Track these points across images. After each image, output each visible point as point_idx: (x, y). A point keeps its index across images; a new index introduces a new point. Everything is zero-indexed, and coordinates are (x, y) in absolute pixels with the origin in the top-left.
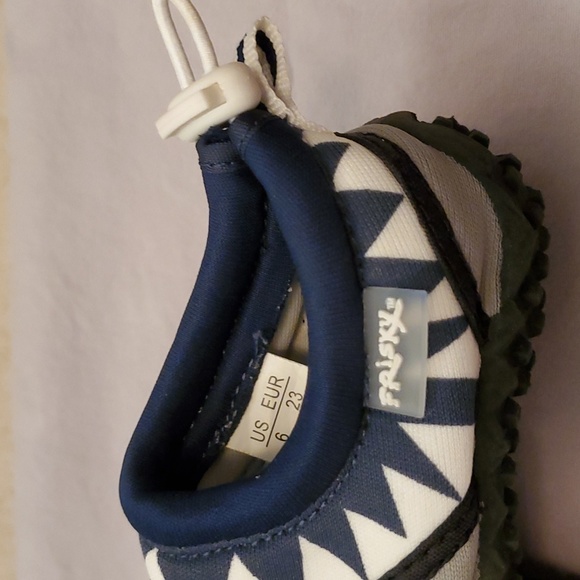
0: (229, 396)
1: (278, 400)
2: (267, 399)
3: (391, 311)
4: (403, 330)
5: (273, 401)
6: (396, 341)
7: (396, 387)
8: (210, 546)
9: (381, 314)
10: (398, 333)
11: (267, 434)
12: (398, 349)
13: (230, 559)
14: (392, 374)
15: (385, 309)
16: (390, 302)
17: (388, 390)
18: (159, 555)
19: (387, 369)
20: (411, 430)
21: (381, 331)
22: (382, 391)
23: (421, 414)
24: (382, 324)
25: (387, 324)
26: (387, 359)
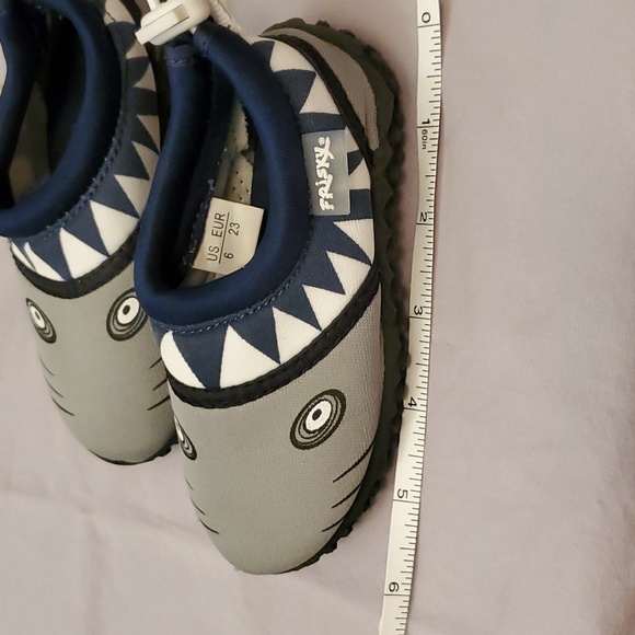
0: (190, 231)
1: (223, 230)
2: (215, 230)
3: (323, 146)
4: (332, 158)
5: (219, 231)
6: (327, 165)
7: (330, 196)
8: (211, 322)
9: (316, 149)
10: (329, 160)
11: (218, 255)
12: (329, 171)
13: (226, 329)
14: (327, 189)
15: (319, 146)
16: (321, 141)
17: (325, 199)
18: (174, 334)
19: (324, 185)
20: (342, 225)
21: (317, 161)
22: (321, 201)
23: (348, 212)
24: (317, 156)
25: (320, 155)
26: (323, 179)
